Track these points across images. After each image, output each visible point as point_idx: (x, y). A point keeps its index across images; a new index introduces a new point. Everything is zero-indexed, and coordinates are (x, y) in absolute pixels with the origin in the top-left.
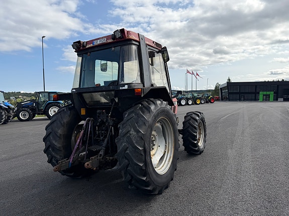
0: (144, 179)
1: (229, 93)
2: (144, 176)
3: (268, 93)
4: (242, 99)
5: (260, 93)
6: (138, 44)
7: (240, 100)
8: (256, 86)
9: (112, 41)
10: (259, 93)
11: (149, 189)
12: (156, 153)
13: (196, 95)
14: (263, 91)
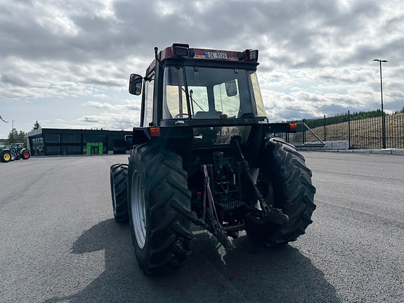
1: (46, 145)
3: (97, 144)
4: (65, 152)
5: (88, 144)
7: (61, 154)
8: (82, 135)
9: (237, 60)
10: (86, 144)
13: (3, 146)
14: (91, 142)
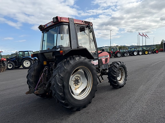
0: (63, 102)
2: (64, 100)
6: (68, 24)
9: (54, 23)
11: (68, 107)
12: (80, 87)
13: (145, 48)
